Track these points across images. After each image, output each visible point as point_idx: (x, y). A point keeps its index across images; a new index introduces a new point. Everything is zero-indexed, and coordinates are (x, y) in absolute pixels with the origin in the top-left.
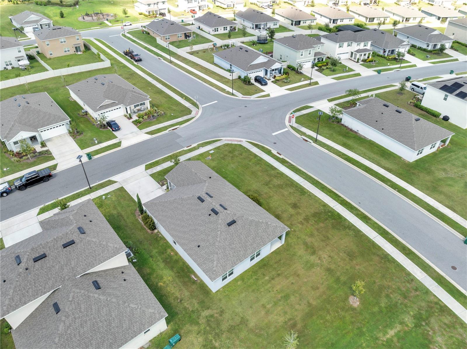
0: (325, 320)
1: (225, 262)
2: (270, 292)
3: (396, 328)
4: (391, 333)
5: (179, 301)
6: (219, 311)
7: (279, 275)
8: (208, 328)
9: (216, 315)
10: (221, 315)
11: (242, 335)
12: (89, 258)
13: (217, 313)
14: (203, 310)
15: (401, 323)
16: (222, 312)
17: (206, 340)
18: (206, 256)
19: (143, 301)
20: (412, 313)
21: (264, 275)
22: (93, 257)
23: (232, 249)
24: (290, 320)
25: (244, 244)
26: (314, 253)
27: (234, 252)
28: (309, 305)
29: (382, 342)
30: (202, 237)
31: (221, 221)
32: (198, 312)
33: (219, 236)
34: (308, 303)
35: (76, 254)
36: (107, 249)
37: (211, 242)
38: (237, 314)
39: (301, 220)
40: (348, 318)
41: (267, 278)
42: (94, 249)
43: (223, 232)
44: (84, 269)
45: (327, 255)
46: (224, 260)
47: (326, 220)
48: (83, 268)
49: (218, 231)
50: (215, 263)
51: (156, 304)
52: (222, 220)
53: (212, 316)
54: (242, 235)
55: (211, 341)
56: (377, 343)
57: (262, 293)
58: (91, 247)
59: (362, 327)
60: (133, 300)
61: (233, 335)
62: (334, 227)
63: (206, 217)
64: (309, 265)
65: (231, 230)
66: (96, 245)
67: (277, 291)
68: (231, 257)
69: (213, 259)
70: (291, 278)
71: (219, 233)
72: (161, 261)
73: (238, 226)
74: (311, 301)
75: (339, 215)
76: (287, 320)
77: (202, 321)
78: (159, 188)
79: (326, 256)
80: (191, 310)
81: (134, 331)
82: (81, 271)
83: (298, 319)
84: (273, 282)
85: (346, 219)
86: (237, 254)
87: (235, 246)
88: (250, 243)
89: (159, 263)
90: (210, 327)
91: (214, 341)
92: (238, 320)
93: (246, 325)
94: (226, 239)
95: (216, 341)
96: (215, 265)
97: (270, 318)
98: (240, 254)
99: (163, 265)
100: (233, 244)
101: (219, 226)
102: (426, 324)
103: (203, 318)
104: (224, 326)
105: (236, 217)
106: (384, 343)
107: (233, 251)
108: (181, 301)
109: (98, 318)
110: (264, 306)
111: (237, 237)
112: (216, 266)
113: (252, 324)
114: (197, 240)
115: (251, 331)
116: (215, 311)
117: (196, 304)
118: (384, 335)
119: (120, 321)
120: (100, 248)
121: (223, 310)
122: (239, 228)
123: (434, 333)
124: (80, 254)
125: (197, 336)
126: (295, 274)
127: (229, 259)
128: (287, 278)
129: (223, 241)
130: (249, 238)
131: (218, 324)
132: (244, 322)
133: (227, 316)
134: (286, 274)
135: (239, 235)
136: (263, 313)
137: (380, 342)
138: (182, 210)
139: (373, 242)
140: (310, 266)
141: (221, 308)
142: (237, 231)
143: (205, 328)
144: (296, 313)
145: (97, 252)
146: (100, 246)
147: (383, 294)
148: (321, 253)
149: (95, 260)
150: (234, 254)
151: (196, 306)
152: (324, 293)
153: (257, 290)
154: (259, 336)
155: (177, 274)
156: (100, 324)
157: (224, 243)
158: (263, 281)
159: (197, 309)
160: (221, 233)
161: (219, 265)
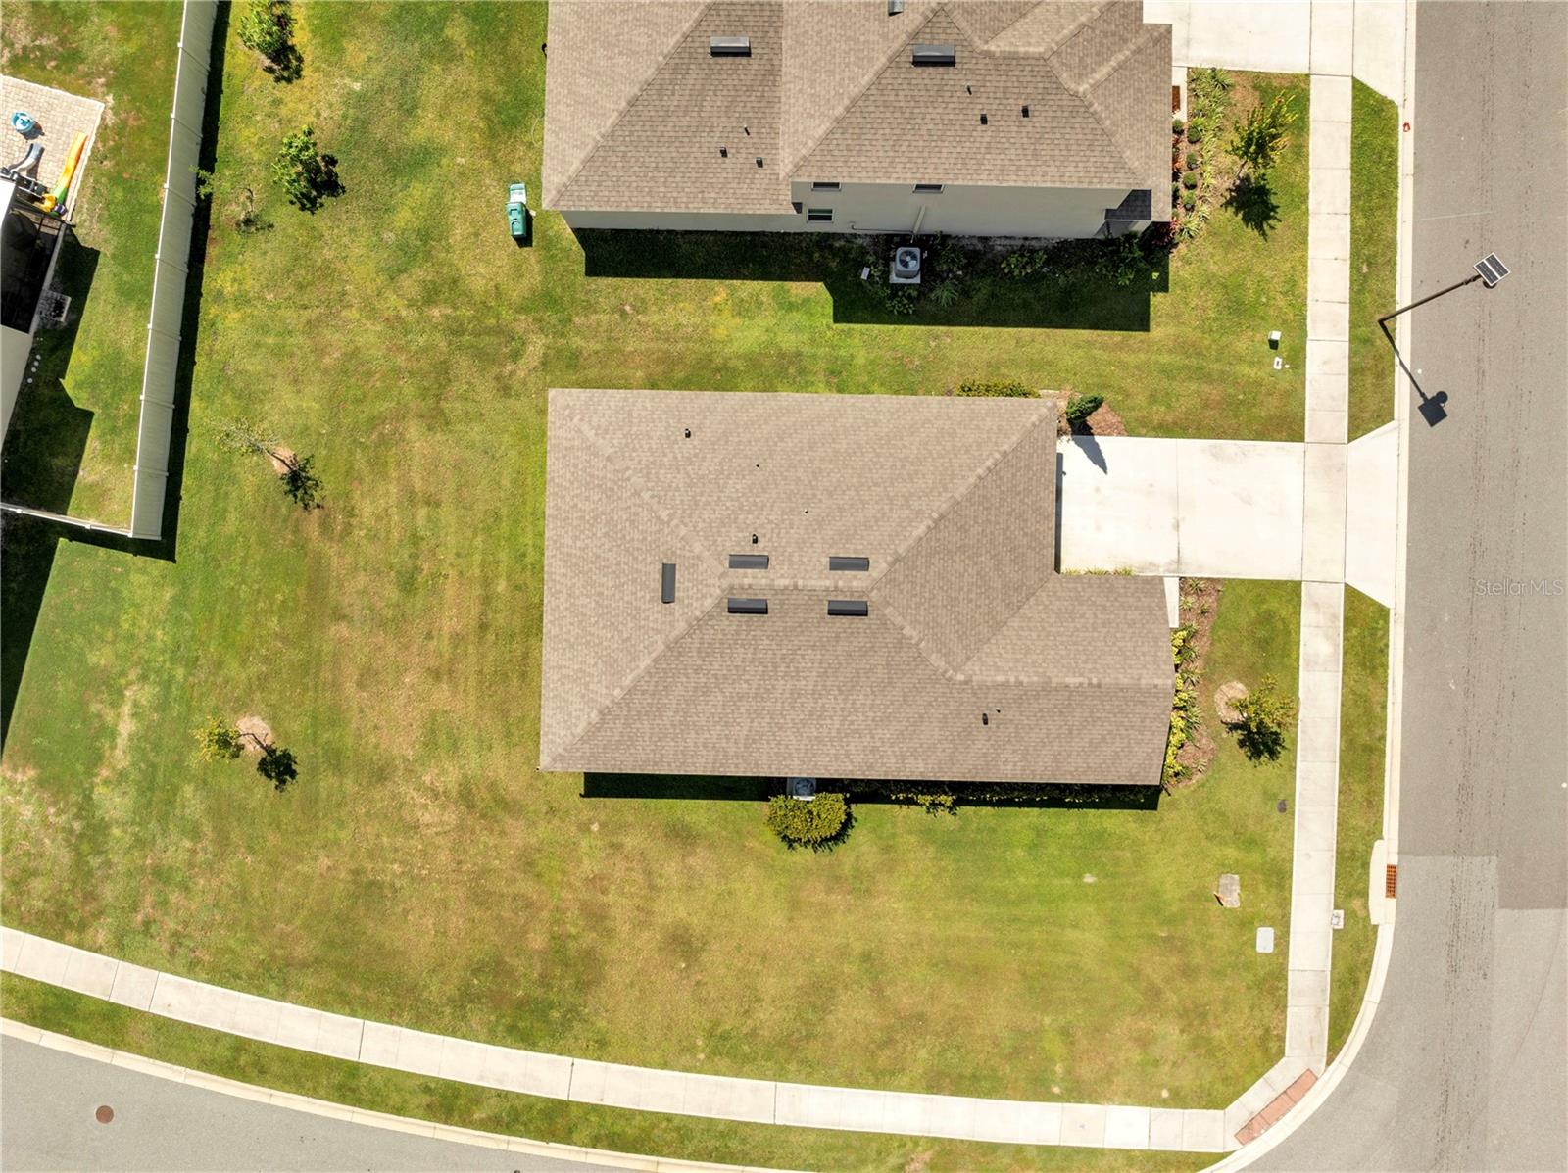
0: (275, 607)
1: (576, 466)
2: (458, 555)
3: (124, 752)
4: (126, 727)
5: (628, 308)
6: (516, 386)
7: (483, 627)
8: (492, 322)
9: (509, 368)
10: (497, 379)
11: (408, 388)
12: (819, 49)
13: (511, 374)
14: (548, 348)
15: (122, 776)
16: (505, 390)
17: (468, 294)
18: (635, 429)
19: (620, 164)
20: (116, 832)
21: (517, 588)
22: (815, 63)
23: (595, 518)
24: (348, 529)
25: (586, 569)
26: (466, 796)
27: (582, 518)
28: (339, 616)
29: (130, 678)
30: (705, 464)
31: (697, 551)
32: (554, 333)
33: (655, 507)
34: (344, 617)
35: (853, 11)
36: (818, 114)
37: (662, 471)
38: (468, 418)
39: (609, 898)
40: (233, 667)
41: (501, 586)
42: (838, 70)
43: (658, 532)
44: (794, 23)
45: (428, 826)
46: (580, 467)
47: (540, 975)
48: (798, 22)
49: (671, 516)
50: (591, 434)
51: (593, 197)
52: (698, 557)
53: (516, 355)
54: (615, 586)
55: (455, 307)
56: (137, 664)
57: (469, 533)
58: (847, 65)
59: (191, 674)
60: (631, 134)
61: (424, 364)
62: (496, 967)
63: (762, 526)
64: (442, 738)
65: (649, 559)
66: (847, 82)
67: (446, 577)
68: (577, 495)
69: (607, 436)
70: (446, 647)
71: (664, 515)
72: (806, 349)
73: (648, 597)
74: (342, 630)
75: (525, 1039)
76: (354, 522)
77: (523, 323)
78: (1178, 562)
79: (427, 818)
80: (576, 319)
81: (558, 102)
82: (795, 13)
83: (331, 550)
84: (478, 591)
85: (492, 1039)
86: (575, 523)
87: (599, 535)
88: (578, 592)
89: (806, 337)
90: (489, 331)
91: (449, 311)
92: (453, 407)
93: (422, 417)
94: (632, 522)
95: (447, 317)
96: (585, 428)
97: (393, 489)
98: (567, 533)
99: (784, 346)
100: (606, 535)
101: (683, 531)
102: (71, 831)
103: (527, 332)
104: (463, 364)
105: (677, 615)
106: (123, 682)
107: (587, 518)
108: (623, 313)
109: (635, 18)
110: (432, 502)
111: (618, 564)
112: (579, 431)
113: (414, 430)
114: (713, 444)
115: (400, 416)
116: (522, 374)
117: (582, 343)
118: (136, 704)
119: (598, 73)
120: (832, 93)
121: (510, 396)
122: (639, 594)
123: (46, 824)
124: (844, 23)
125: (492, 283)
126: (450, 672)
127: (576, 485)
128: (457, 639)
129: (633, 510)
130: (593, 605)
131: (483, 357)
132: (436, 419)
133: (485, 390)
134: (471, 649)
135: (618, 577)
136: (418, 485)
137: (133, 676)
138: (876, 485)
139: (353, 1014)
140: (438, 738)
141: (518, 395)
142: (634, 581)
143: (498, 316)
144: (348, 559)
145: (823, 77)
146: (837, 93)
147: (207, 828)
148: (451, 818)
149: (801, 65)
150: (580, 514)
151: (577, 342)
152: (336, 685)
153: (490, 528)
154: (375, 422)
155: (719, 360)
156: (619, 18)
157: (625, 505)
158: (503, 568)
159: (562, 335)
160: (658, 518)
161: (576, 443)
